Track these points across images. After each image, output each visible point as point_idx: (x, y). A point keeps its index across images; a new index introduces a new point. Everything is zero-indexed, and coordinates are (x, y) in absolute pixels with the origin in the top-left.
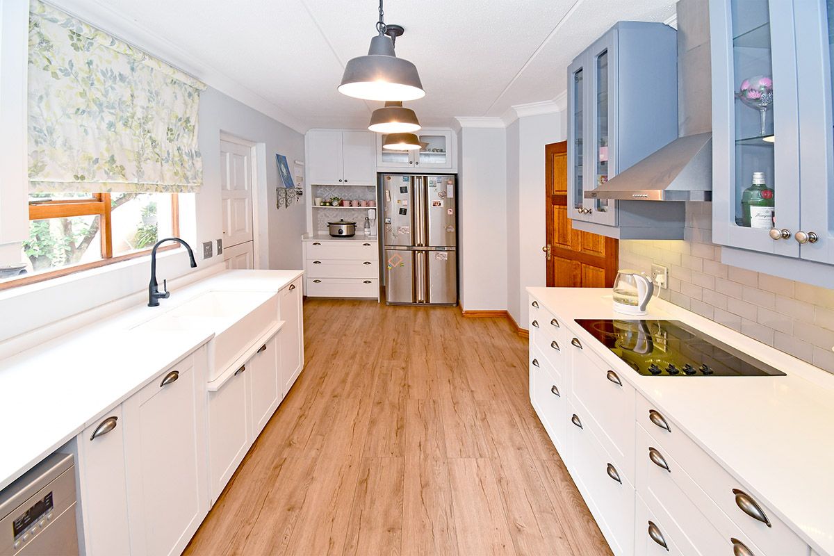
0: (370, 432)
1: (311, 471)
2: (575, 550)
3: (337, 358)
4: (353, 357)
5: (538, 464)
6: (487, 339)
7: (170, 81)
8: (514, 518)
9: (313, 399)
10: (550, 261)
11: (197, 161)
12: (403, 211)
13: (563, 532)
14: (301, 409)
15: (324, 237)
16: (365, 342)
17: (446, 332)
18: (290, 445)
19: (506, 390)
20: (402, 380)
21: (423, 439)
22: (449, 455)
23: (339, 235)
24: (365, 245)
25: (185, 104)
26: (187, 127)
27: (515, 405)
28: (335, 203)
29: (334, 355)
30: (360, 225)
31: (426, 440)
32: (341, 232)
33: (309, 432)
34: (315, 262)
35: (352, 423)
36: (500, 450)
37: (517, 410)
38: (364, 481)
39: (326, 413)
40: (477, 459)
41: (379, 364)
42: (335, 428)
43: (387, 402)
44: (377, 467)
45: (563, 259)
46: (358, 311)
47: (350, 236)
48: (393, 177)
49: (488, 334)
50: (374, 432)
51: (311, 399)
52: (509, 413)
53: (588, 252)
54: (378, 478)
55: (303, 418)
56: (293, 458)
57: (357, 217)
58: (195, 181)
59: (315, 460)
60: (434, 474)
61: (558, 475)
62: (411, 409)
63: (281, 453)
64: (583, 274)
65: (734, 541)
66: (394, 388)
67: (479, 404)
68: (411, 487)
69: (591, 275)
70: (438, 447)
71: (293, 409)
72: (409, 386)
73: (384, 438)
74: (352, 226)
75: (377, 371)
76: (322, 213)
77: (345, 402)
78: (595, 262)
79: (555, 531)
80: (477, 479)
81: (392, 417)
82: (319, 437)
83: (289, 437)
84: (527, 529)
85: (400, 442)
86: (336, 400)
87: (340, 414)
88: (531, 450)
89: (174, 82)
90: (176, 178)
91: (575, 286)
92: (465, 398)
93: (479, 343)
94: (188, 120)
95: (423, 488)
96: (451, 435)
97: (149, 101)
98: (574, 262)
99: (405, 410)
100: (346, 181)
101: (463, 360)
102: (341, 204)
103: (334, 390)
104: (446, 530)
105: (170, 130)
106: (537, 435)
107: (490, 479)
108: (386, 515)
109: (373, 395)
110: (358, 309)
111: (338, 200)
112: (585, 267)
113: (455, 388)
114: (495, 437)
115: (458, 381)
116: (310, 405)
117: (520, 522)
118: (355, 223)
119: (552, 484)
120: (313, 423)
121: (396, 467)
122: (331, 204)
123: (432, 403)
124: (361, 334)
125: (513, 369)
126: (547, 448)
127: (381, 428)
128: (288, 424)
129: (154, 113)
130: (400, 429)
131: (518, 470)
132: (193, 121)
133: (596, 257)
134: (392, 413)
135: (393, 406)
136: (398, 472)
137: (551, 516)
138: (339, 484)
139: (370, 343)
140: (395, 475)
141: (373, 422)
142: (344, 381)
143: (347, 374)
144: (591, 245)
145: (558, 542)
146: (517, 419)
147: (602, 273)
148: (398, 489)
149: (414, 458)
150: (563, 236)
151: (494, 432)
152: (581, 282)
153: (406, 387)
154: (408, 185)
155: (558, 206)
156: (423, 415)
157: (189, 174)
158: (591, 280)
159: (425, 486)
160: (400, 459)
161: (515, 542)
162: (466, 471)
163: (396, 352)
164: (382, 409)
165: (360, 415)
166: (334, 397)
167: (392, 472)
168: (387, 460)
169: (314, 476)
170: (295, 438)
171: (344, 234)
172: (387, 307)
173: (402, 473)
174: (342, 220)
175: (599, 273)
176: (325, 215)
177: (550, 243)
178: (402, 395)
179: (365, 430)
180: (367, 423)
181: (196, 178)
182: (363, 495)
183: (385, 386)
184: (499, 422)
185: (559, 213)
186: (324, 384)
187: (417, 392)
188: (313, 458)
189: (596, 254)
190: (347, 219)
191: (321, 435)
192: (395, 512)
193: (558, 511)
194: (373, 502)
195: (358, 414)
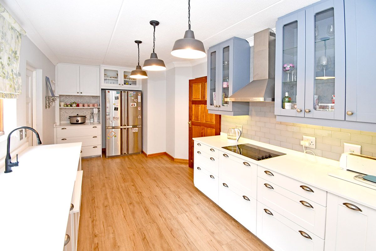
0: (134, 217)
1: (115, 243)
2: (232, 232)
3: (95, 188)
4: (104, 186)
5: (206, 208)
6: (162, 165)
7: (10, 27)
8: (209, 230)
9: (94, 211)
10: (191, 128)
11: (19, 79)
12: (116, 109)
13: (226, 228)
14: (90, 217)
15: (67, 125)
16: (106, 178)
17: (143, 165)
18: (96, 236)
19: (181, 184)
20: (135, 190)
21: (160, 213)
22: (174, 215)
23: (77, 123)
24: (94, 127)
25: (16, 42)
26: (15, 57)
27: (187, 189)
28: (74, 105)
29: (93, 187)
30: (88, 117)
31: (161, 213)
32: (77, 121)
33: (102, 226)
34: (63, 139)
35: (123, 216)
36: (191, 207)
37: (189, 191)
38: (144, 239)
39: (106, 216)
40: (185, 213)
41: (120, 186)
42: (115, 221)
43: (134, 202)
44: (147, 231)
45: (196, 126)
46: (92, 163)
47: (83, 123)
48: (111, 91)
49: (162, 163)
50: (136, 216)
51: (93, 211)
52: (187, 192)
53: (208, 123)
54: (150, 235)
55: (94, 221)
56: (101, 242)
57: (85, 113)
58: (18, 91)
59: (114, 239)
60: (172, 225)
61: (215, 209)
62: (147, 202)
63: (93, 241)
64: (206, 132)
65: (301, 202)
66: (134, 195)
67: (174, 192)
68: (166, 233)
69: (209, 132)
70: (167, 214)
71: (86, 219)
72: (140, 193)
73: (142, 218)
74: (84, 117)
75: (121, 189)
76: (63, 111)
77: (113, 208)
78: (211, 126)
79: (224, 228)
80: (190, 221)
81: (141, 208)
82: (110, 228)
83: (93, 233)
84: (215, 232)
85: (151, 217)
86: (108, 208)
87: (114, 214)
88: (202, 203)
89: (12, 28)
90: (11, 89)
91: (202, 136)
92: (168, 191)
93: (161, 168)
94: (16, 53)
95: (171, 232)
96: (170, 207)
97: (2, 38)
98: (202, 127)
99: (145, 203)
100: (81, 93)
101: (158, 176)
102: (78, 105)
103: (103, 204)
104: (189, 244)
105: (9, 58)
106: (201, 198)
107: (194, 219)
108: (162, 248)
109: (125, 200)
110: (92, 162)
111: (76, 103)
112: (206, 129)
113: (161, 188)
114: (187, 203)
115: (160, 185)
116: (94, 214)
117: (212, 230)
118: (85, 116)
119: (215, 213)
120: (102, 222)
121: (155, 228)
122: (71, 106)
123: (155, 197)
124: (101, 174)
125: (179, 175)
126: (207, 201)
127: (138, 214)
128: (88, 226)
129: (3, 47)
130: (147, 211)
131: (201, 212)
132: (18, 53)
133: (211, 124)
134: (140, 206)
135: (138, 203)
136: (157, 229)
137: (220, 224)
138: (133, 244)
139: (109, 177)
140: (157, 231)
141: (133, 213)
142: (106, 198)
143: (106, 195)
144: (209, 120)
145: (227, 232)
146: (191, 194)
147: (214, 130)
148: (161, 236)
149: (160, 222)
150: (197, 117)
151: (186, 201)
152: (205, 135)
153: (139, 193)
154: (119, 95)
155: (194, 105)
156: (154, 203)
157: (16, 87)
158: (209, 133)
159: (171, 231)
160: (155, 224)
161: (214, 237)
162: (184, 219)
163: (125, 179)
164: (134, 206)
165: (124, 211)
166: (105, 207)
167: (154, 230)
168: (149, 226)
169: (119, 245)
170: (96, 232)
171: (79, 122)
172: (107, 159)
173: (159, 229)
174: (78, 115)
175: (213, 130)
176: (66, 112)
177: (191, 120)
178: (139, 197)
179: (131, 217)
180: (130, 214)
181: (19, 90)
182: (147, 245)
183: (129, 195)
184: (185, 196)
185: (195, 108)
186: (96, 202)
187: (145, 194)
188: (113, 238)
189: (211, 123)
190: (80, 114)
191: (110, 226)
192: (165, 246)
193: (222, 222)
194: (153, 245)
195: (123, 211)
